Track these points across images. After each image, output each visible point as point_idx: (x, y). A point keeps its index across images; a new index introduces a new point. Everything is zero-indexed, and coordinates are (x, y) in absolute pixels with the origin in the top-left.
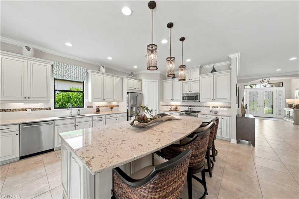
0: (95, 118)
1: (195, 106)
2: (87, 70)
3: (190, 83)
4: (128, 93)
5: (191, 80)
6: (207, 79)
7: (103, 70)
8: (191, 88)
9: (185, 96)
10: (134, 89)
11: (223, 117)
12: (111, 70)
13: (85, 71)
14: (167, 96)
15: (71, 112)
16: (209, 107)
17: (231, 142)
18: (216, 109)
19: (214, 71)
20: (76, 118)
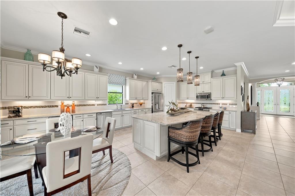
0: (133, 111)
1: (207, 104)
2: (125, 77)
3: (203, 84)
4: (152, 93)
5: (204, 83)
6: (218, 82)
7: (135, 77)
8: (204, 89)
9: (198, 95)
10: (156, 90)
11: (230, 112)
12: (141, 76)
13: (124, 78)
14: (183, 95)
15: (117, 107)
16: (219, 104)
17: (237, 131)
18: (226, 105)
19: (223, 75)
20: (122, 111)
